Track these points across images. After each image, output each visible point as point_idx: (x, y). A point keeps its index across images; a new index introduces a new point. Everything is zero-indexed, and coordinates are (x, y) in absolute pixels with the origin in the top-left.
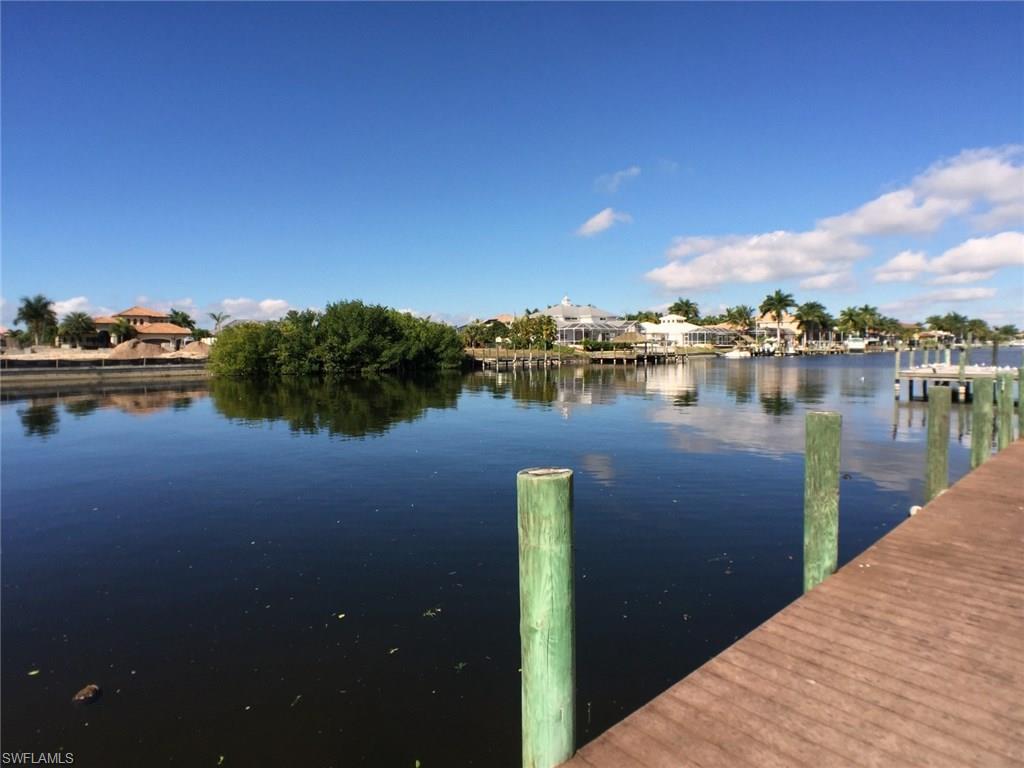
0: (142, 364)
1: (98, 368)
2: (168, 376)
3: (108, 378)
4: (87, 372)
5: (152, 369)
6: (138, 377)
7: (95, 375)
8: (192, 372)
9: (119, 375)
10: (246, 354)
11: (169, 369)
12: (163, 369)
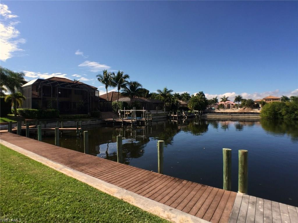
0: (242, 114)
1: (231, 114)
2: (249, 117)
3: (234, 117)
4: (229, 115)
5: (244, 115)
6: (241, 117)
7: (231, 116)
8: (256, 116)
9: (236, 116)
10: (270, 112)
11: (249, 115)
12: (248, 115)
